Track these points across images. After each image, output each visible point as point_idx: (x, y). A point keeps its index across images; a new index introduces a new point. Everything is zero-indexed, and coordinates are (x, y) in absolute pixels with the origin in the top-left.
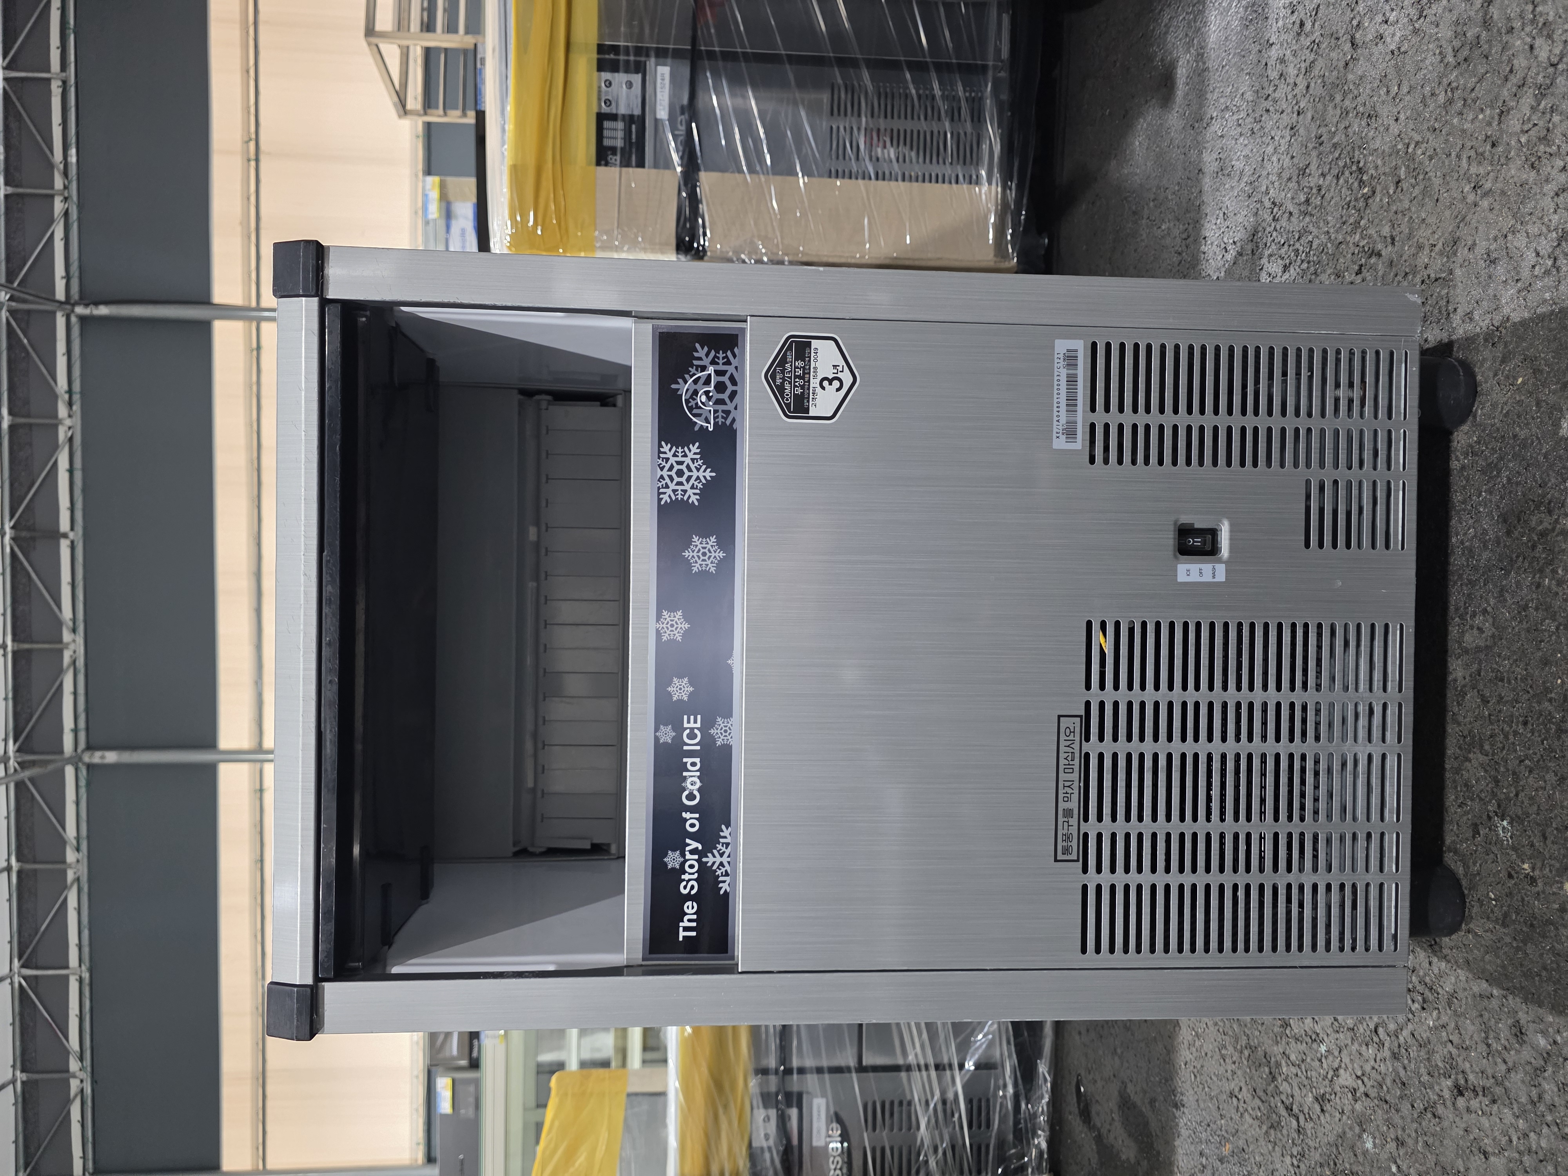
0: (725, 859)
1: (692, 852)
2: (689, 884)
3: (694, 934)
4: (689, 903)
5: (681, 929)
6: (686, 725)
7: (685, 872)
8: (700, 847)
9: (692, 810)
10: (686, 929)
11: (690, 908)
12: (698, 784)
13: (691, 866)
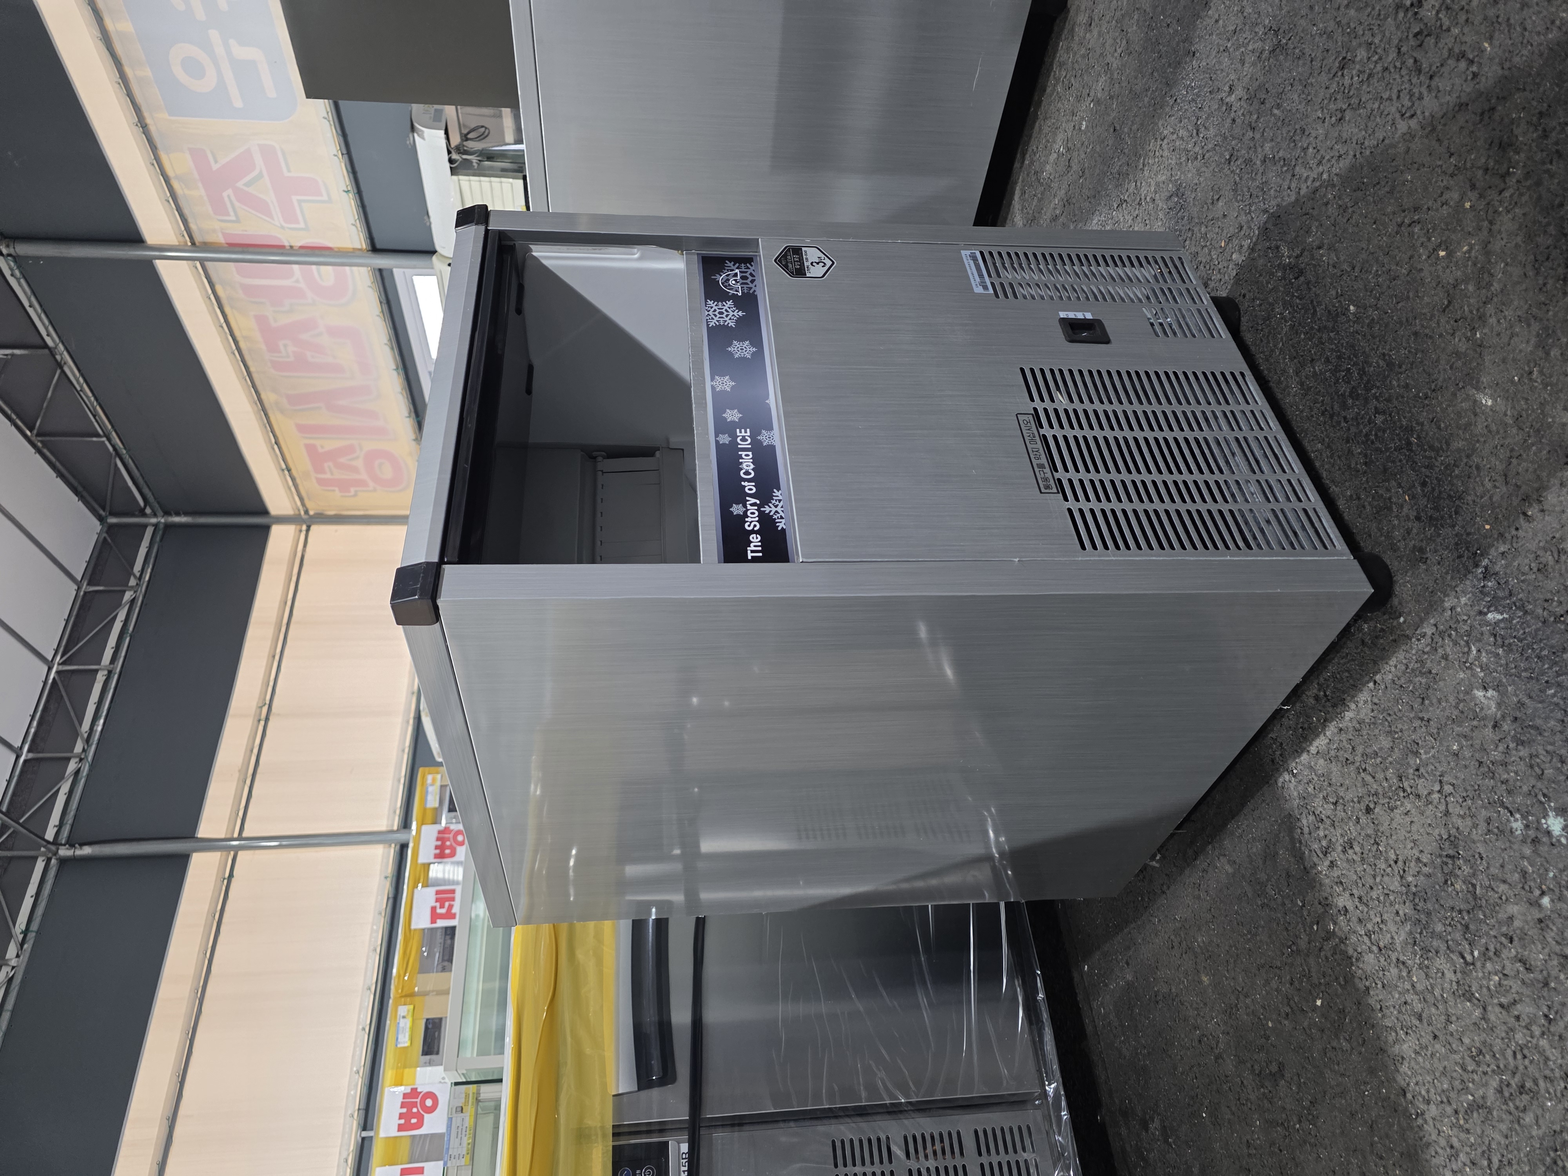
0: (779, 509)
1: (751, 505)
2: (752, 522)
3: (760, 554)
4: (754, 535)
5: (749, 552)
6: (738, 434)
7: (748, 517)
8: (758, 502)
9: (749, 480)
10: (752, 551)
11: (755, 539)
12: (752, 466)
13: (753, 513)
